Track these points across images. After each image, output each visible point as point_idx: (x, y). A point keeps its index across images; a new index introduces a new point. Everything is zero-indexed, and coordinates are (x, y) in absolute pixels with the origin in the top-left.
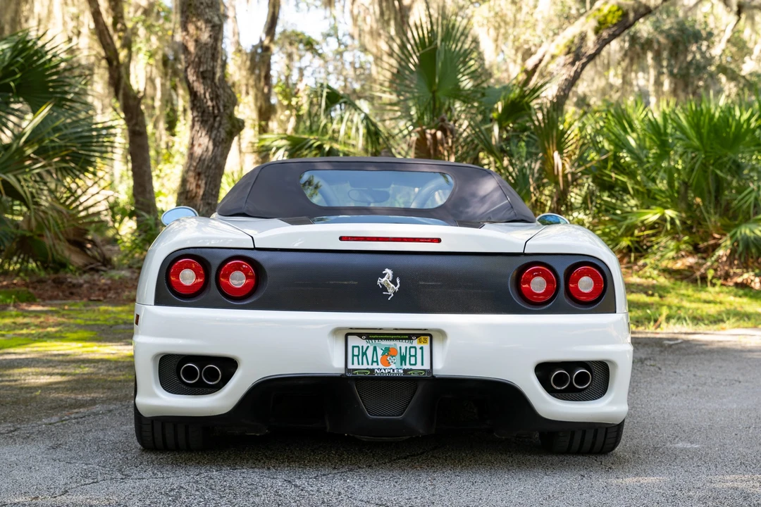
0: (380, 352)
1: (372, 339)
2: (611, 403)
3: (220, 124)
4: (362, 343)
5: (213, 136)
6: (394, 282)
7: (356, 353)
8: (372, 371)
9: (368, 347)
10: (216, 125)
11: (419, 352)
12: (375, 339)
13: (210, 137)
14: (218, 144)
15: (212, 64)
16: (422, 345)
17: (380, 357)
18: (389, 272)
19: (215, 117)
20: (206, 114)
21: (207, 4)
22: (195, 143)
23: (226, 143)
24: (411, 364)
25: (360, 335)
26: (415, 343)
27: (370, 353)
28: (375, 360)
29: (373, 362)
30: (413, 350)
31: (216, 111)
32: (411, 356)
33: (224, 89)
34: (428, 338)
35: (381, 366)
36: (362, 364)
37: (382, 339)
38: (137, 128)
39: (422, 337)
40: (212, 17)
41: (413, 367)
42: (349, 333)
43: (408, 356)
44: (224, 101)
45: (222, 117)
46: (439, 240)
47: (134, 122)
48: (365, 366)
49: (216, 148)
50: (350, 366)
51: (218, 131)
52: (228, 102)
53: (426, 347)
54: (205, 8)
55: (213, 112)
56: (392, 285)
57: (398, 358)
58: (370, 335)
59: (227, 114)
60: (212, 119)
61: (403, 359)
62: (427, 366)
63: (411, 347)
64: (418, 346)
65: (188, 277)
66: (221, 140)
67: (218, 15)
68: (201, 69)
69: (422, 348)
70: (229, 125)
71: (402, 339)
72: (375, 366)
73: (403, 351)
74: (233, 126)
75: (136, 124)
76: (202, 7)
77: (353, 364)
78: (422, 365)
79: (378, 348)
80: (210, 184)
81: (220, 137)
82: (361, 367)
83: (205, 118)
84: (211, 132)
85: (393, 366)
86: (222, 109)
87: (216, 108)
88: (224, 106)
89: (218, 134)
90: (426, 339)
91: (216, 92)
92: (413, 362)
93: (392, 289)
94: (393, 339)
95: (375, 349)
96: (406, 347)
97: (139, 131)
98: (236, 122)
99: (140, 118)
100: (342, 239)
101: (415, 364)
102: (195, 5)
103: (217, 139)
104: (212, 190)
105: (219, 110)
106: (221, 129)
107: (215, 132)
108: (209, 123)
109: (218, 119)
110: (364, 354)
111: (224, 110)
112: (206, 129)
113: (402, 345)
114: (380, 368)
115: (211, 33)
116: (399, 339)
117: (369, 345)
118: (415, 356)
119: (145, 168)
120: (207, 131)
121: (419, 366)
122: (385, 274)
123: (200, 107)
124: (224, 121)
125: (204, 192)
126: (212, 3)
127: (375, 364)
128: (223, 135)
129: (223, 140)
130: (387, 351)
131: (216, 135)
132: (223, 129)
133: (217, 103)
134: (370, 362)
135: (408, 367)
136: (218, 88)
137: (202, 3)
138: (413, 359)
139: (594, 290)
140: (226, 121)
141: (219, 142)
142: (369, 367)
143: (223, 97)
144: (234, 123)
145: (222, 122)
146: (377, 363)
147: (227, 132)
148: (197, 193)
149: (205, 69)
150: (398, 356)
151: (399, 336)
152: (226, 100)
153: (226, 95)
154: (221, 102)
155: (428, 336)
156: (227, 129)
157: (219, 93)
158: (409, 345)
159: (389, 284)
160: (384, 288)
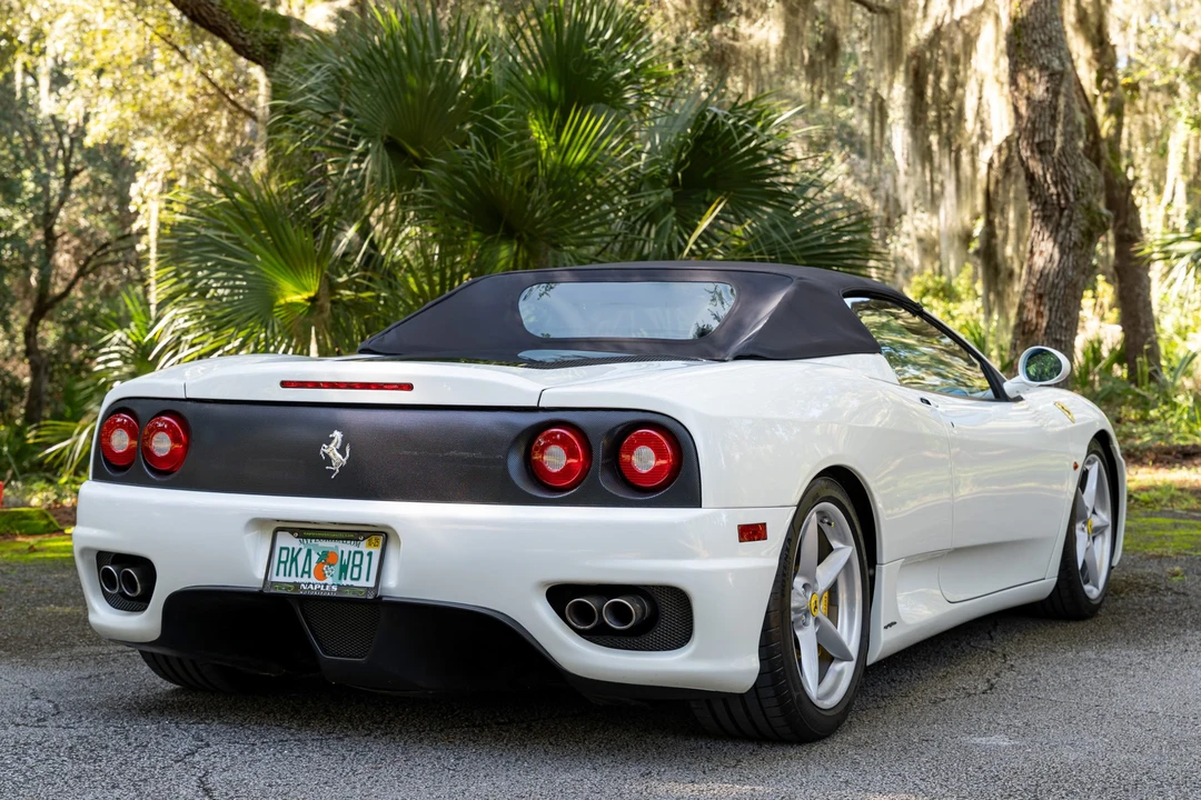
0: (315, 558)
1: (307, 538)
2: (694, 656)
3: (1071, 220)
4: (294, 543)
5: (1060, 239)
6: (342, 451)
7: (284, 558)
8: (297, 585)
9: (300, 549)
10: (1064, 222)
11: (366, 559)
12: (311, 538)
13: (1055, 241)
14: (1067, 250)
15: (1051, 132)
16: (371, 549)
17: (314, 565)
18: (337, 435)
19: (1062, 210)
20: (1049, 207)
21: (1043, 41)
22: (1035, 249)
23: (1081, 248)
24: (352, 579)
25: (292, 531)
26: (364, 547)
27: (301, 559)
28: (307, 569)
29: (304, 572)
30: (358, 557)
31: (1063, 202)
32: (354, 565)
33: (1075, 167)
34: (381, 538)
35: (313, 580)
36: (290, 575)
37: (320, 538)
38: (1127, 231)
39: (373, 537)
40: (1050, 61)
41: (355, 583)
42: (279, 528)
43: (350, 566)
44: (1074, 185)
45: (1072, 210)
46: (409, 387)
47: (1121, 222)
48: (293, 579)
49: (1065, 257)
50: (272, 578)
51: (1068, 231)
52: (1083, 187)
53: (376, 552)
54: (1039, 48)
55: (1059, 204)
56: (340, 456)
57: (336, 568)
58: (305, 531)
59: (1082, 204)
60: (1057, 214)
61: (344, 569)
62: (371, 584)
63: (356, 552)
64: (366, 552)
66: (1072, 244)
67: (1060, 58)
68: (1037, 140)
69: (370, 554)
70: (1085, 222)
71: (347, 539)
72: (305, 579)
73: (346, 557)
74: (1093, 223)
75: (1125, 225)
76: (1035, 47)
77: (277, 574)
78: (367, 580)
79: (313, 552)
80: (1057, 311)
81: (1070, 239)
82: (285, 579)
83: (1048, 213)
84: (1057, 232)
85: (329, 580)
86: (1072, 199)
87: (1062, 197)
88: (1077, 193)
89: (1068, 236)
90: (377, 540)
91: (1062, 172)
92: (355, 576)
93: (338, 460)
94: (335, 539)
95: (309, 553)
96: (350, 552)
97: (1129, 236)
98: (1097, 217)
99: (1131, 216)
100: (285, 384)
101: (358, 579)
102: (1026, 45)
103: (1066, 242)
104: (1061, 320)
105: (1067, 199)
106: (1071, 228)
107: (1062, 233)
108: (1054, 219)
109: (1066, 212)
110: (294, 560)
111: (1077, 199)
112: (1050, 227)
113: (345, 548)
114: (311, 583)
115: (1049, 85)
116: (343, 539)
117: (302, 546)
118: (360, 566)
119: (1137, 290)
120: (1051, 232)
121: (362, 583)
122: (333, 438)
123: (1040, 195)
124: (1078, 215)
125: (1048, 323)
126: (1050, 39)
127: (306, 576)
128: (1075, 235)
129: (1075, 243)
130: (326, 558)
131: (1064, 237)
132: (1076, 227)
133: (1063, 189)
134: (300, 574)
135: (348, 582)
136: (1065, 167)
137: (1035, 42)
138: (356, 570)
139: (657, 469)
140: (1080, 216)
141: (1070, 248)
142: (299, 580)
143: (1073, 180)
144: (1093, 218)
145: (1074, 218)
146: (309, 575)
147: (1082, 232)
148: (1037, 324)
149: (1042, 138)
150: (337, 567)
151: (341, 535)
152: (1079, 184)
153: (1079, 176)
154: (1071, 187)
155: (381, 535)
156: (1082, 228)
157: (1065, 173)
158: (353, 548)
159: (335, 453)
160: (328, 460)
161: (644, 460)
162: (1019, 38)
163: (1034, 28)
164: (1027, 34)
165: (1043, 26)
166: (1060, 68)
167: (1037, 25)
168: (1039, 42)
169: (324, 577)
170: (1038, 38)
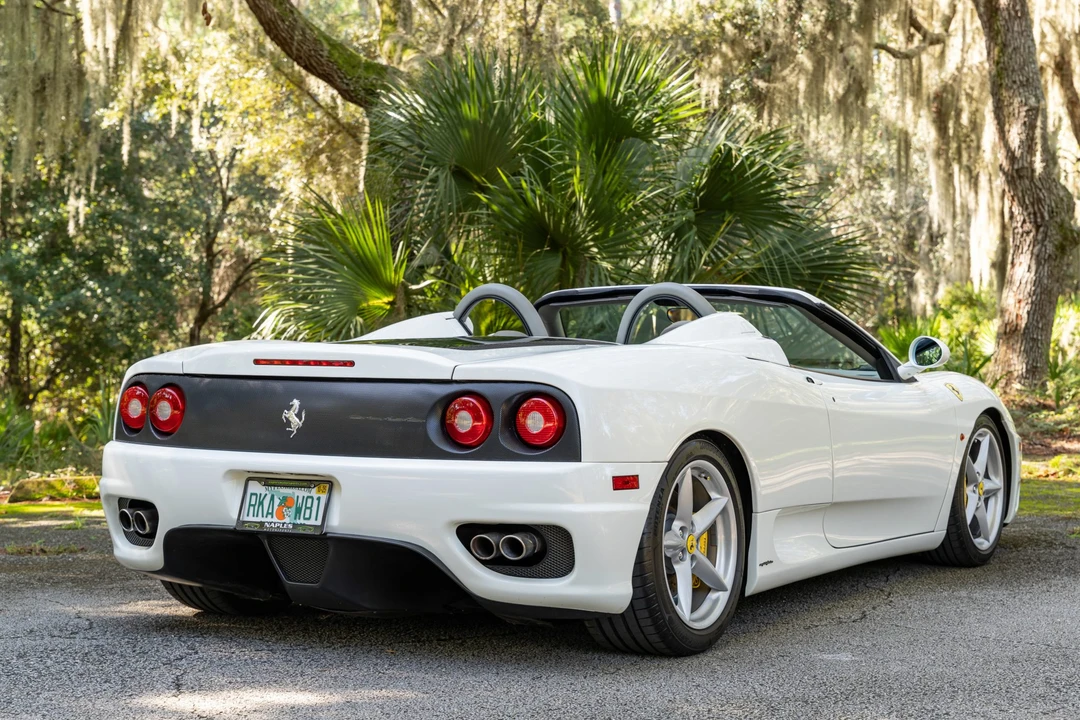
0: (277, 501)
1: (271, 486)
3: (1046, 236)
4: (261, 490)
5: (1036, 252)
6: (299, 415)
7: (253, 502)
8: (262, 524)
9: (266, 495)
10: (1040, 237)
11: (316, 502)
12: (275, 486)
13: (1032, 254)
14: (1043, 262)
15: (1029, 160)
16: (320, 495)
17: (276, 507)
18: (296, 403)
19: (1038, 227)
20: (1027, 224)
21: (1021, 82)
22: (1015, 261)
23: (1055, 260)
24: (305, 519)
25: (259, 480)
26: (314, 492)
27: (266, 502)
28: (270, 511)
29: (268, 513)
30: (310, 501)
31: (1039, 220)
32: (306, 508)
33: (1049, 190)
34: (328, 486)
35: (275, 519)
36: (257, 516)
37: (281, 486)
39: (322, 485)
40: (1027, 99)
41: (307, 522)
42: (250, 477)
43: (304, 508)
44: (1049, 206)
45: (1047, 227)
46: (351, 364)
48: (259, 519)
49: (1041, 267)
50: (243, 518)
51: (1043, 245)
52: (1057, 207)
53: (324, 497)
54: (1018, 88)
55: (1036, 221)
56: (298, 420)
57: (293, 509)
58: (270, 480)
59: (1056, 222)
60: (1034, 230)
61: (298, 511)
62: (319, 523)
63: (308, 497)
64: (315, 496)
66: (1046, 257)
67: (1036, 96)
68: (1016, 167)
69: (319, 499)
70: (1058, 237)
71: (302, 487)
72: (269, 519)
73: (300, 501)
74: (1065, 238)
76: (1015, 87)
77: (248, 515)
78: (316, 519)
79: (275, 497)
80: (1034, 314)
81: (1045, 252)
82: (255, 519)
83: (1027, 230)
84: (1034, 245)
85: (287, 520)
86: (1047, 218)
87: (1038, 215)
88: (1051, 212)
89: (1043, 249)
90: (325, 488)
91: (1038, 195)
92: (307, 516)
93: (296, 423)
94: (292, 487)
95: (272, 498)
96: (303, 497)
98: (1069, 233)
100: (257, 362)
101: (309, 519)
102: (1007, 85)
103: (1042, 255)
104: (1038, 322)
105: (1043, 217)
106: (1046, 243)
107: (1038, 246)
108: (1032, 235)
109: (1042, 229)
110: (261, 503)
111: (1051, 218)
112: (1028, 242)
113: (300, 494)
114: (273, 522)
115: (1026, 119)
116: (298, 487)
117: (267, 492)
118: (311, 508)
120: (1029, 246)
121: (312, 522)
122: (292, 405)
125: (1026, 324)
126: (1028, 80)
127: (270, 516)
128: (1050, 248)
129: (1050, 256)
130: (285, 501)
131: (1040, 250)
132: (1050, 242)
133: (1039, 209)
134: (265, 514)
135: (302, 521)
136: (1040, 190)
137: (1014, 82)
138: (308, 511)
139: (545, 431)
140: (1054, 232)
141: (1045, 260)
142: (263, 520)
143: (1048, 202)
144: (1065, 233)
145: (1049, 233)
146: (272, 515)
147: (1056, 246)
148: (1017, 325)
149: (1020, 165)
151: (297, 483)
152: (1053, 205)
153: (1053, 197)
154: (1046, 207)
155: (328, 484)
156: (1056, 243)
157: (1041, 195)
158: (306, 494)
159: (293, 418)
160: (289, 423)
161: (535, 423)
162: (1001, 79)
163: (1013, 71)
164: (1008, 76)
165: (1021, 69)
166: (1036, 105)
167: (1016, 67)
168: (1018, 83)
169: (284, 517)
170: (1017, 79)
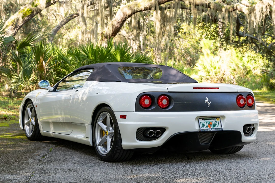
0: (208, 124)
4: (203, 121)
7: (202, 124)
11: (218, 123)
16: (218, 121)
17: (208, 125)
24: (216, 127)
25: (202, 119)
29: (206, 127)
30: (216, 122)
32: (216, 124)
35: (209, 128)
37: (207, 119)
41: (217, 128)
42: (199, 118)
43: (215, 124)
46: (218, 88)
48: (205, 128)
50: (201, 129)
53: (219, 121)
58: (204, 118)
61: (214, 125)
62: (220, 127)
63: (215, 122)
64: (217, 121)
65: (147, 102)
69: (218, 122)
71: (214, 119)
72: (207, 128)
73: (214, 123)
82: (203, 128)
85: (212, 128)
90: (218, 119)
92: (217, 126)
93: (209, 104)
95: (206, 122)
100: (194, 88)
101: (217, 127)
110: (204, 124)
113: (213, 121)
118: (217, 124)
121: (218, 128)
127: (207, 127)
130: (209, 123)
138: (216, 125)
142: (206, 128)
150: (212, 125)
151: (212, 118)
158: (215, 121)
